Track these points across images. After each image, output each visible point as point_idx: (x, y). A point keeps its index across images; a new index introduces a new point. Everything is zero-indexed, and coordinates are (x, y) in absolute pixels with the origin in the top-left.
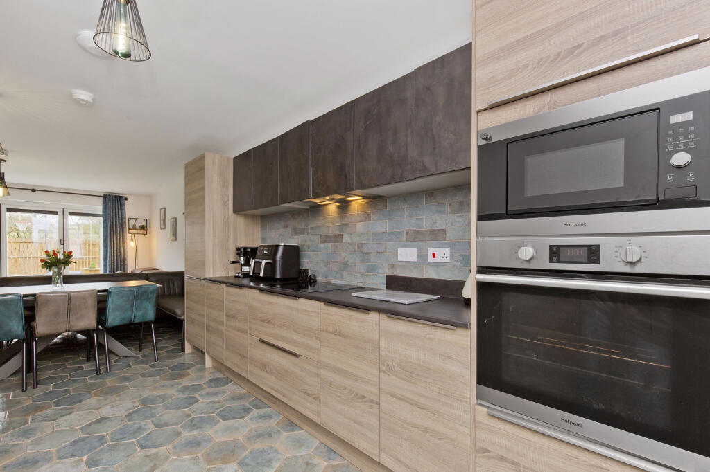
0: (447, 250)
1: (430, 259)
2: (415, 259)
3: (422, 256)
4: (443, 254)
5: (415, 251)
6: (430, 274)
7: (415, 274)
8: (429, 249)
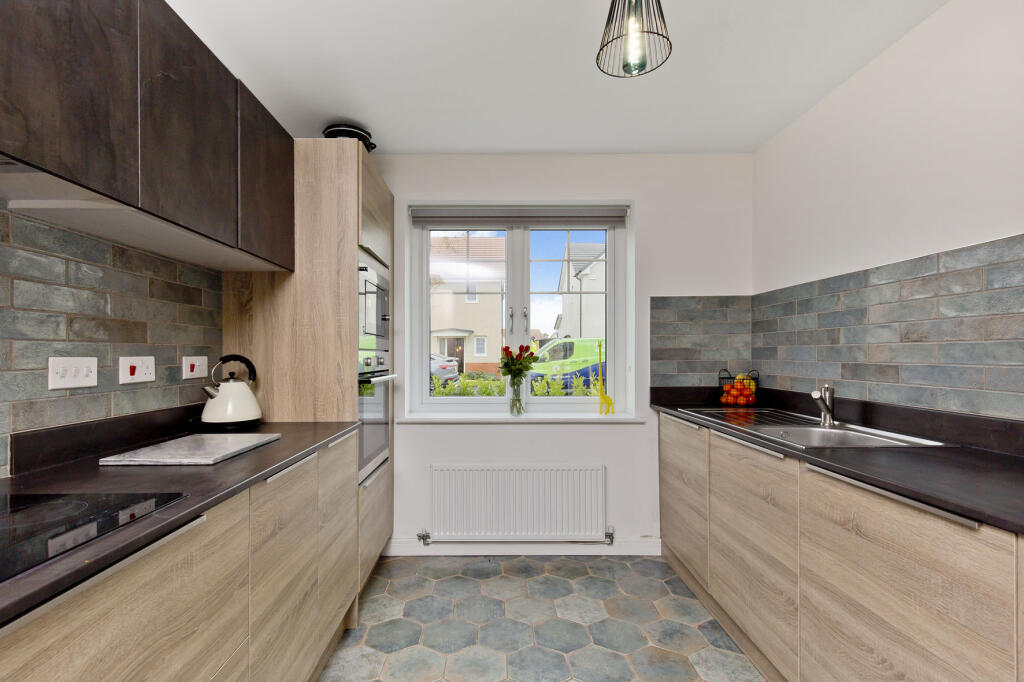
0: (150, 361)
1: (124, 377)
2: (93, 381)
3: (107, 373)
4: (146, 368)
5: (92, 363)
6: (123, 408)
7: (94, 414)
8: (122, 359)
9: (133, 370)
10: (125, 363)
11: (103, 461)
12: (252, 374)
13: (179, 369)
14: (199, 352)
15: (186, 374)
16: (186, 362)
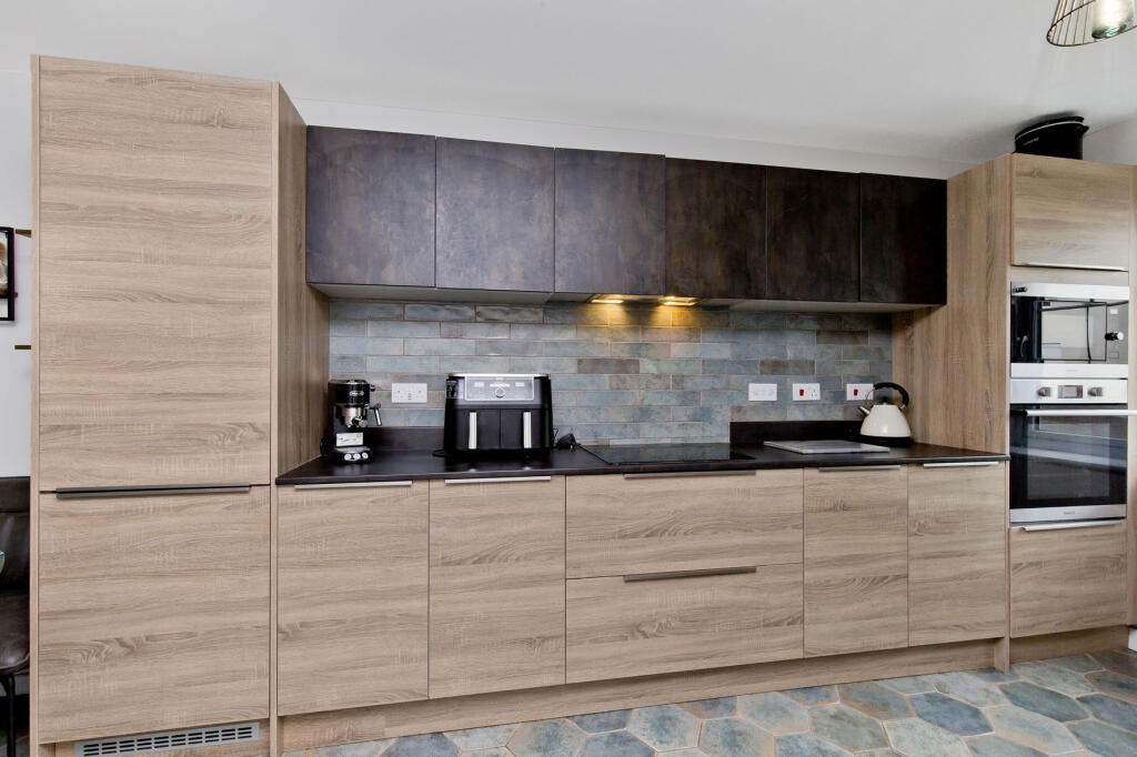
0: (818, 386)
1: (796, 397)
2: (774, 398)
3: (784, 393)
4: (813, 391)
5: (774, 387)
6: (795, 415)
7: (774, 417)
8: (794, 385)
9: (802, 392)
10: (796, 387)
11: (767, 443)
12: (905, 399)
13: (844, 393)
14: (864, 380)
15: (850, 396)
16: (850, 388)
